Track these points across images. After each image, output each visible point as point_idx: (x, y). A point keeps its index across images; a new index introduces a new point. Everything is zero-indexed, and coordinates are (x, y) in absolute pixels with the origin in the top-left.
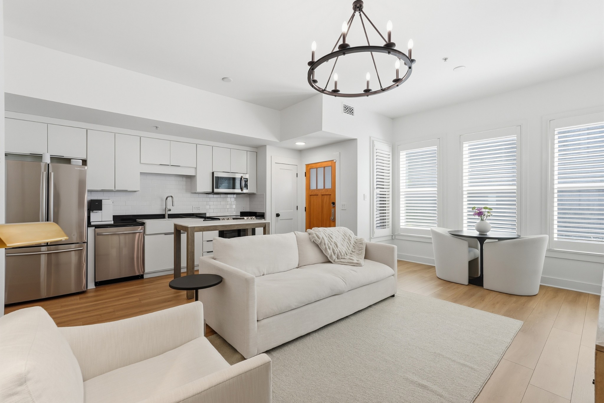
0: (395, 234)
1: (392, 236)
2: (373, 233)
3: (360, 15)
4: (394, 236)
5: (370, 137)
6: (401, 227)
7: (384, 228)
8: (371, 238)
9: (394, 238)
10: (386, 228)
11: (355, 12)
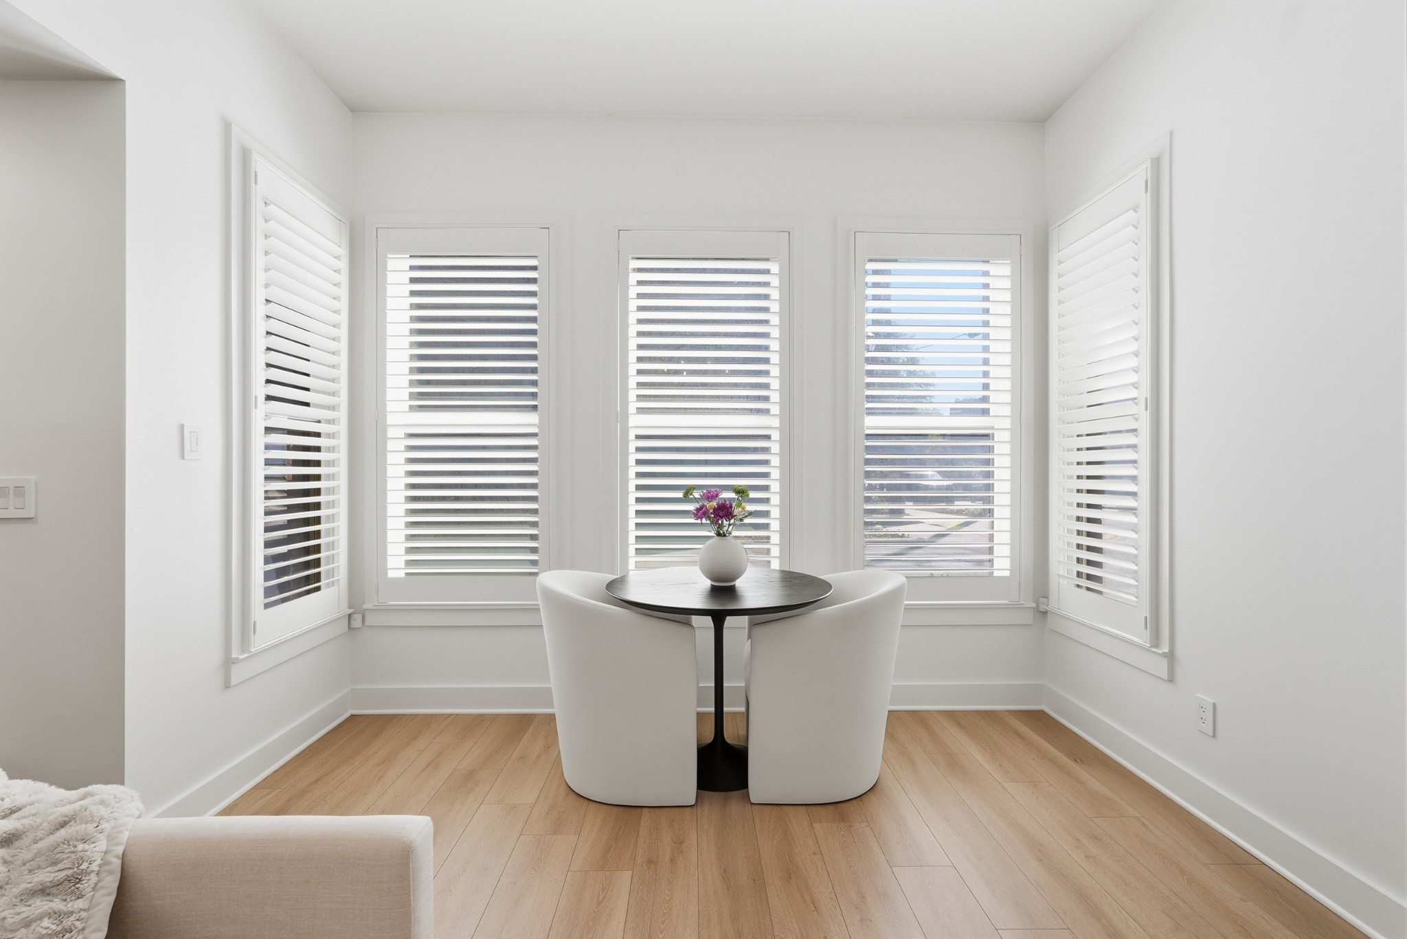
0: (366, 606)
1: (350, 616)
2: (247, 628)
4: (358, 617)
5: (227, 127)
6: (391, 574)
7: (308, 592)
8: (235, 661)
9: (357, 623)
10: (318, 589)
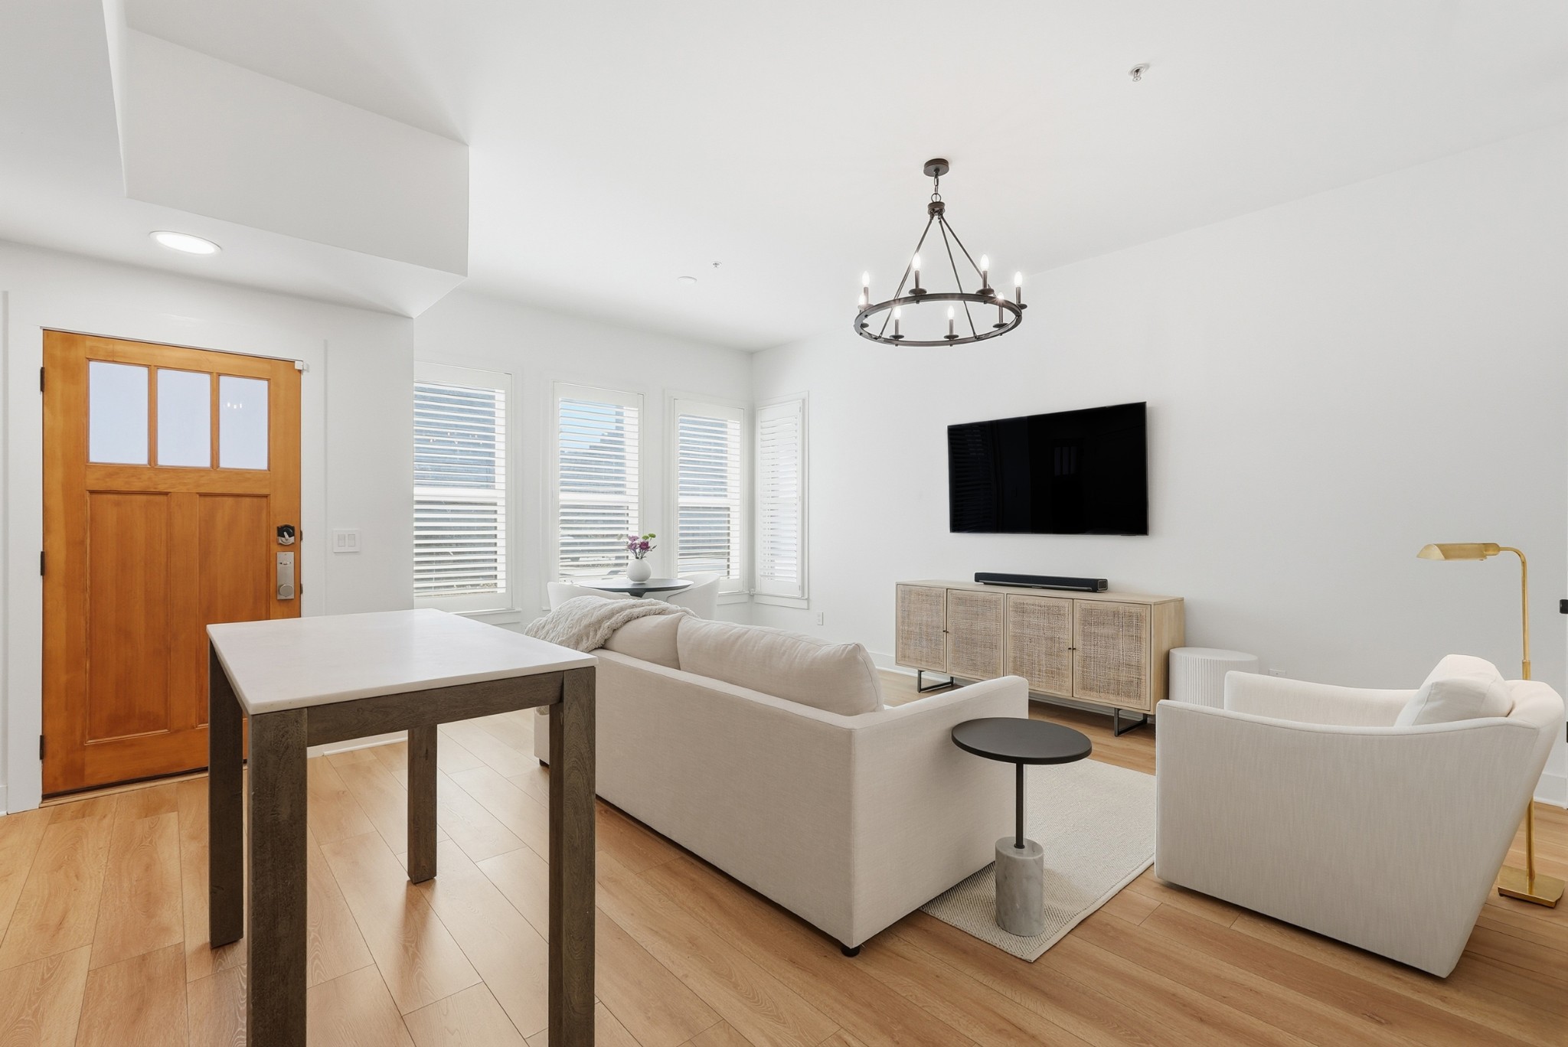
3: (940, 222)
11: (932, 218)
